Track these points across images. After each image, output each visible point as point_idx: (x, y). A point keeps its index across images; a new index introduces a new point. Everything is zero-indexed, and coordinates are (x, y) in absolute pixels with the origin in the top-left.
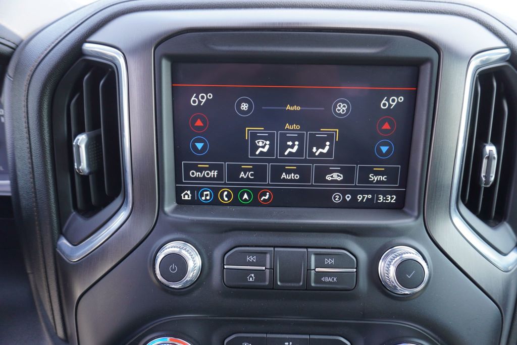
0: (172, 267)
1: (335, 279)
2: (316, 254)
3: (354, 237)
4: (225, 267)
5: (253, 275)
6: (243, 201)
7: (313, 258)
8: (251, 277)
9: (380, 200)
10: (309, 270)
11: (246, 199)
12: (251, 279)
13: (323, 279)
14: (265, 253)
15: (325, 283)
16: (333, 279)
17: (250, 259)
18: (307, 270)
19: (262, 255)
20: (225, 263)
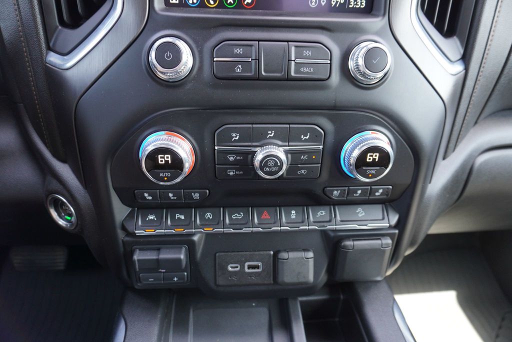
0: (167, 55)
1: (312, 70)
2: (296, 47)
3: (329, 33)
4: (215, 59)
5: (240, 66)
6: (228, 4)
7: (293, 50)
8: (239, 68)
9: (351, 5)
10: (289, 60)
11: (230, 2)
12: (238, 69)
13: (301, 70)
14: (251, 46)
15: (303, 73)
16: (310, 70)
17: (237, 51)
18: (288, 60)
19: (249, 48)
20: (214, 56)
